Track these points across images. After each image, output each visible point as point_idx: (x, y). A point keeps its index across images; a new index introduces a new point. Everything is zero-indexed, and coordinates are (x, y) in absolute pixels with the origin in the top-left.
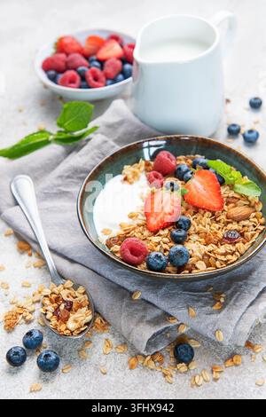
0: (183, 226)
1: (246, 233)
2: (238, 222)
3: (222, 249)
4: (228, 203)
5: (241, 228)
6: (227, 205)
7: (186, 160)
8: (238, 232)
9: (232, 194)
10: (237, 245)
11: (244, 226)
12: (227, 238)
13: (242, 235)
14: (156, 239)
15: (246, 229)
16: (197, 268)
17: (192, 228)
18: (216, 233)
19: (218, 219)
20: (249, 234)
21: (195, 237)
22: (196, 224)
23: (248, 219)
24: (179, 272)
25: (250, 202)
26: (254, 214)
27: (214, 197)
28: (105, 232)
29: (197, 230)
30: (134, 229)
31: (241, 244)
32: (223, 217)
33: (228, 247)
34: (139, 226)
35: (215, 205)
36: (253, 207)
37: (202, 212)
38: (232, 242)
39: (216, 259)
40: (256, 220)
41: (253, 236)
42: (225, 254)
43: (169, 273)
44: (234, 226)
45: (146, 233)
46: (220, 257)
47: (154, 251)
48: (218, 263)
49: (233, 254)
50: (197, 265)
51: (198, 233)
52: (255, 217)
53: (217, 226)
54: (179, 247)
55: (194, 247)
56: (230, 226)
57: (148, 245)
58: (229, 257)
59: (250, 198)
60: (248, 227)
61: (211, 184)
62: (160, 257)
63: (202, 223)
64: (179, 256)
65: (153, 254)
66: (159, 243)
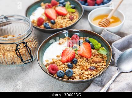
0: (74, 62)
1: (98, 68)
2: (96, 64)
3: (87, 73)
4: (94, 56)
5: (97, 66)
6: (94, 57)
7: (83, 39)
8: (95, 67)
9: (96, 53)
10: (93, 72)
11: (98, 65)
12: (90, 69)
13: (97, 68)
14: (63, 66)
15: (99, 66)
16: (76, 79)
17: (78, 63)
18: (87, 66)
19: (88, 61)
20: (99, 68)
21: (78, 67)
22: (79, 62)
23: (100, 63)
24: (68, 79)
25: (103, 56)
26: (103, 61)
27: (88, 53)
28: (46, 61)
29: (80, 64)
30: (57, 61)
31: (95, 72)
32: (91, 61)
33: (89, 72)
34: (59, 60)
35: (88, 56)
36: (104, 59)
37: (83, 58)
38: (92, 70)
39: (84, 76)
40: (103, 64)
41: (101, 69)
42: (88, 75)
43: (65, 79)
44: (94, 65)
45: (61, 63)
46: (85, 76)
47: (61, 70)
48: (84, 78)
49: (91, 75)
50: (76, 78)
51: (80, 66)
52: (103, 62)
53: (88, 64)
54: (70, 69)
55: (77, 71)
56: (92, 64)
57: (59, 67)
58: (89, 76)
59: (103, 55)
60: (100, 66)
61: (88, 48)
62: (62, 72)
63: (83, 62)
64: (69, 73)
65: (59, 71)
66: (64, 67)
